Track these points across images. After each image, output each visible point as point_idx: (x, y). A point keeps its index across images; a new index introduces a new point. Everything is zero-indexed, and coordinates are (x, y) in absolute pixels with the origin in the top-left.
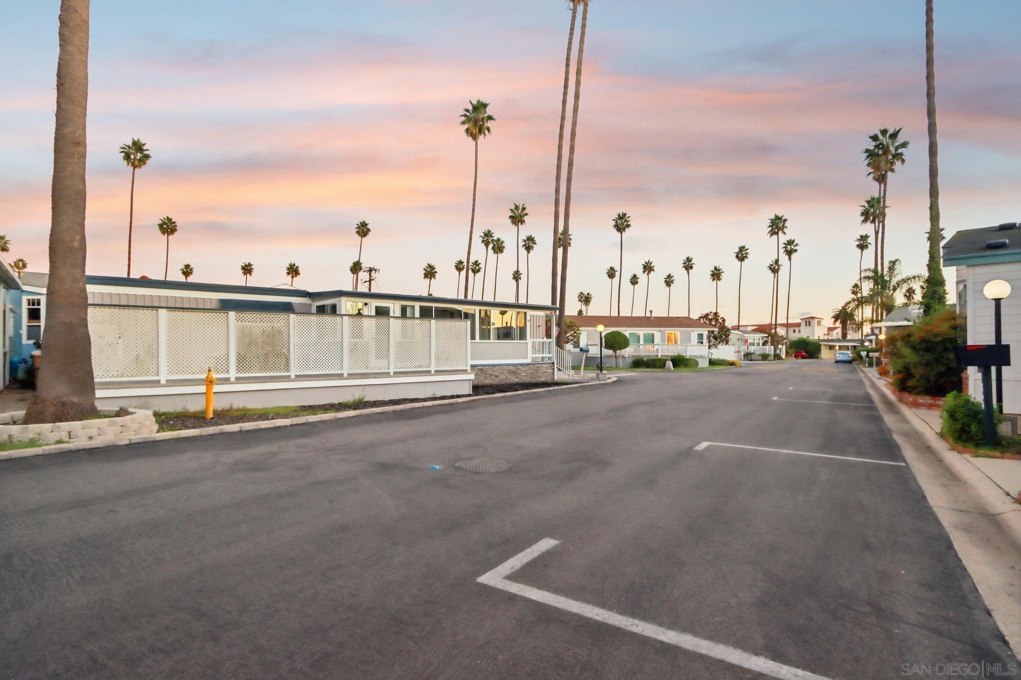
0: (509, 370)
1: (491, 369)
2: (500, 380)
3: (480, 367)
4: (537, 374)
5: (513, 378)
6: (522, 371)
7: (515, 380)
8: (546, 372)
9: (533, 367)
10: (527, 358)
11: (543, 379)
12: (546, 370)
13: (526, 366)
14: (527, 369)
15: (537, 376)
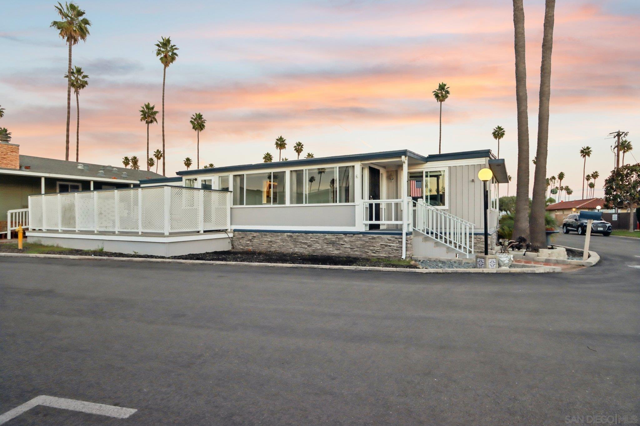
0: (326, 239)
1: (303, 237)
2: (314, 251)
3: (289, 234)
4: (371, 248)
5: (331, 249)
6: (345, 241)
7: (333, 251)
8: (386, 246)
9: (364, 237)
10: (354, 225)
11: (381, 255)
12: (387, 243)
13: (352, 235)
14: (354, 240)
15: (371, 250)
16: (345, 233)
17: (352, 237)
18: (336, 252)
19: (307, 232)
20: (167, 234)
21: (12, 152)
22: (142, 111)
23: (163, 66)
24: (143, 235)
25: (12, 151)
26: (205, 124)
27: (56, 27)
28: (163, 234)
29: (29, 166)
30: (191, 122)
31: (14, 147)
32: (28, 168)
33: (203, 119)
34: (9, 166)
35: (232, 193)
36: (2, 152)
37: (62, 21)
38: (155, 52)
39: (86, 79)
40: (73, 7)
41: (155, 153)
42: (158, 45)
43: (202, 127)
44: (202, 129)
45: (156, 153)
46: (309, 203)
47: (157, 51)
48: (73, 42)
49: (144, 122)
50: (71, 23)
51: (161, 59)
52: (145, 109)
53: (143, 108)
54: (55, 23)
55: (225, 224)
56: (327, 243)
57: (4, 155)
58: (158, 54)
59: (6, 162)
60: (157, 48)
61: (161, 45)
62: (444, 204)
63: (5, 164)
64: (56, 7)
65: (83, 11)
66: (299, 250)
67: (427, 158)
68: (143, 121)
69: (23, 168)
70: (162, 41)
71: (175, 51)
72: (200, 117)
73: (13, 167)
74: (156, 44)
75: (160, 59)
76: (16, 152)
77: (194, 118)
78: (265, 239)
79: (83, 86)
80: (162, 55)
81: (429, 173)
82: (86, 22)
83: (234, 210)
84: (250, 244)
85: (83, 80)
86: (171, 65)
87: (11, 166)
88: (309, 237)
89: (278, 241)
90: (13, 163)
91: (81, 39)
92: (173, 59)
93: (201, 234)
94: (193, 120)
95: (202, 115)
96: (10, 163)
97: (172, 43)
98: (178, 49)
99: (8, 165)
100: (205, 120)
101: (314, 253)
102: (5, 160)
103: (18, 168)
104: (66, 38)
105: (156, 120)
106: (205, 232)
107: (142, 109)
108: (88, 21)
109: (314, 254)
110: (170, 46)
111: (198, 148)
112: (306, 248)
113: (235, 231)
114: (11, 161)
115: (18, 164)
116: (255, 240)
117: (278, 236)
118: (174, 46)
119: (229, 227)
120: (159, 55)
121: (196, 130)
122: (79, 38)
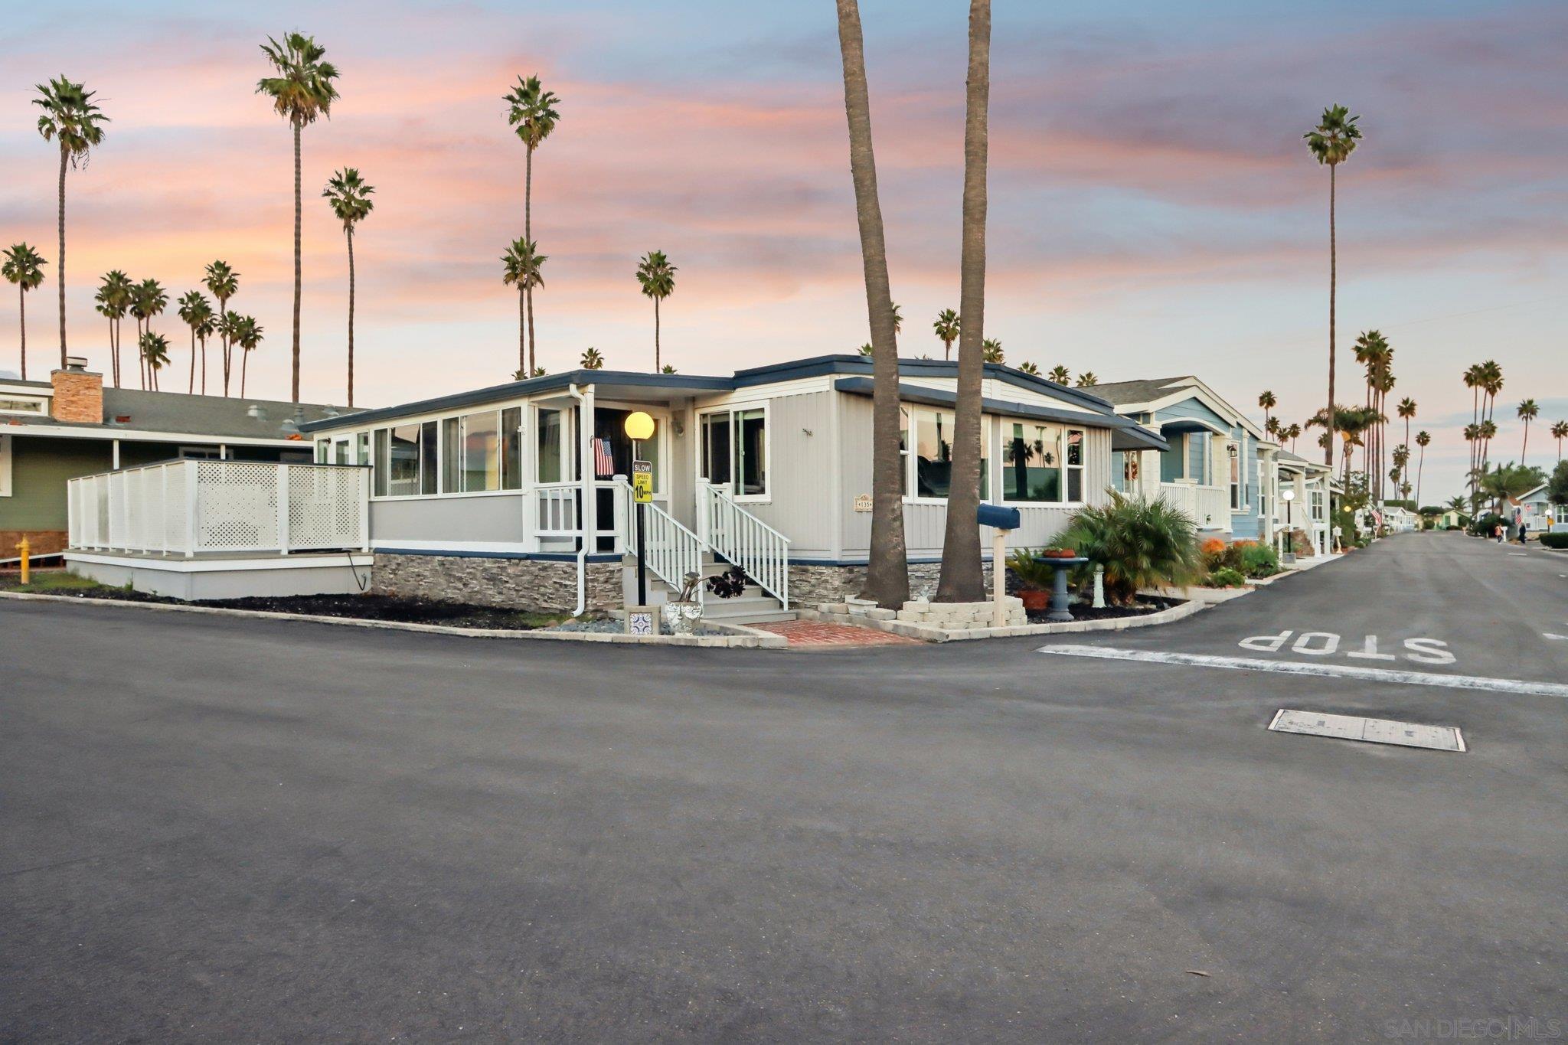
0: (486, 569)
3: (440, 558)
5: (492, 593)
6: (509, 575)
7: (495, 597)
9: (532, 566)
10: (520, 539)
11: (555, 606)
12: (562, 579)
13: (517, 561)
14: (520, 571)
15: (543, 595)
16: (509, 557)
17: (517, 565)
18: (498, 599)
19: (462, 555)
20: (189, 554)
21: (88, 388)
22: (507, 259)
23: (524, 147)
24: (168, 557)
25: (87, 386)
26: (673, 279)
27: (268, 90)
28: (183, 554)
29: (127, 415)
30: (640, 275)
31: (91, 378)
32: (124, 420)
33: (668, 267)
34: (82, 419)
35: (373, 470)
36: (68, 391)
37: (278, 77)
38: (507, 115)
39: (367, 196)
40: (297, 42)
41: (584, 359)
42: (510, 98)
43: (665, 286)
44: (666, 293)
45: (587, 357)
46: (468, 490)
47: (511, 112)
48: (302, 121)
49: (513, 286)
50: (297, 78)
51: (520, 130)
52: (515, 254)
53: (510, 251)
54: (265, 83)
55: (356, 537)
56: (488, 579)
57: (73, 396)
58: (513, 120)
59: (75, 410)
60: (510, 104)
61: (517, 97)
62: (762, 491)
63: (75, 414)
64: (262, 47)
65: (318, 48)
66: (454, 593)
67: (734, 378)
68: (511, 283)
69: (113, 422)
70: (519, 85)
71: (552, 107)
72: (659, 260)
73: (90, 420)
74: (505, 96)
75: (518, 131)
76: (95, 389)
77: (645, 264)
78: (412, 570)
79: (363, 214)
80: (522, 122)
81: (741, 415)
82: (328, 71)
83: (376, 507)
84: (394, 581)
85: (362, 199)
86: (543, 143)
87: (86, 418)
88: (465, 566)
89: (427, 573)
90: (91, 412)
91: (321, 111)
92: (545, 128)
93: (284, 557)
94: (642, 271)
95: (665, 257)
96: (84, 412)
97: (543, 89)
98: (559, 100)
99: (80, 415)
100: (675, 268)
101: (470, 600)
102: (74, 405)
103: (100, 421)
104: (289, 113)
105: (539, 279)
106: (290, 552)
107: (508, 254)
108: (331, 68)
109: (470, 603)
110: (540, 97)
111: (657, 342)
112: (460, 590)
113: (377, 551)
114: (85, 408)
115: (101, 414)
116: (400, 572)
117: (427, 563)
118: (550, 94)
119: (364, 543)
120: (515, 123)
121: (650, 295)
122: (318, 109)
